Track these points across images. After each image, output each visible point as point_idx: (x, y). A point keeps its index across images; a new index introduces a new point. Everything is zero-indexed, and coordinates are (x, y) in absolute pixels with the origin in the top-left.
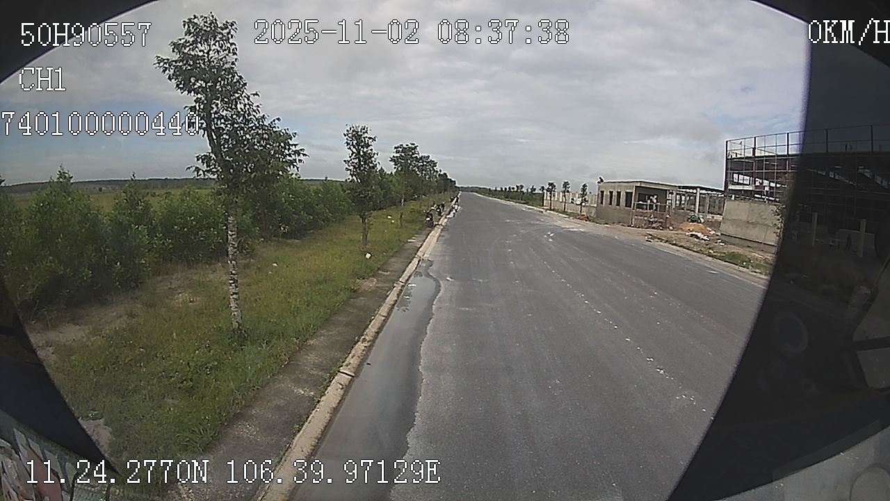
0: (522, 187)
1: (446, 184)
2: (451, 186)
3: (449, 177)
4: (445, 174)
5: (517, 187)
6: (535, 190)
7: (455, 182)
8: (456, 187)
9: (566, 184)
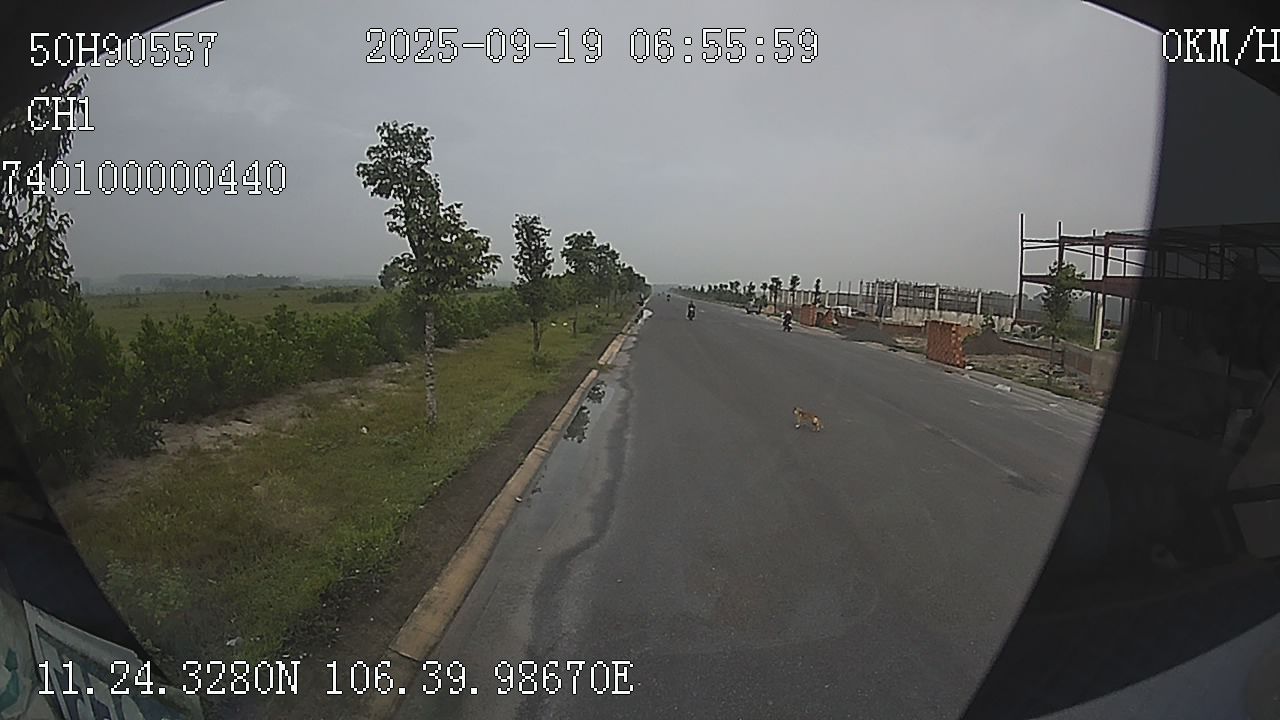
0: (738, 284)
1: (632, 282)
2: (639, 284)
3: (636, 273)
4: (630, 268)
5: (731, 284)
6: (753, 288)
7: (644, 279)
8: (647, 285)
9: (794, 281)
